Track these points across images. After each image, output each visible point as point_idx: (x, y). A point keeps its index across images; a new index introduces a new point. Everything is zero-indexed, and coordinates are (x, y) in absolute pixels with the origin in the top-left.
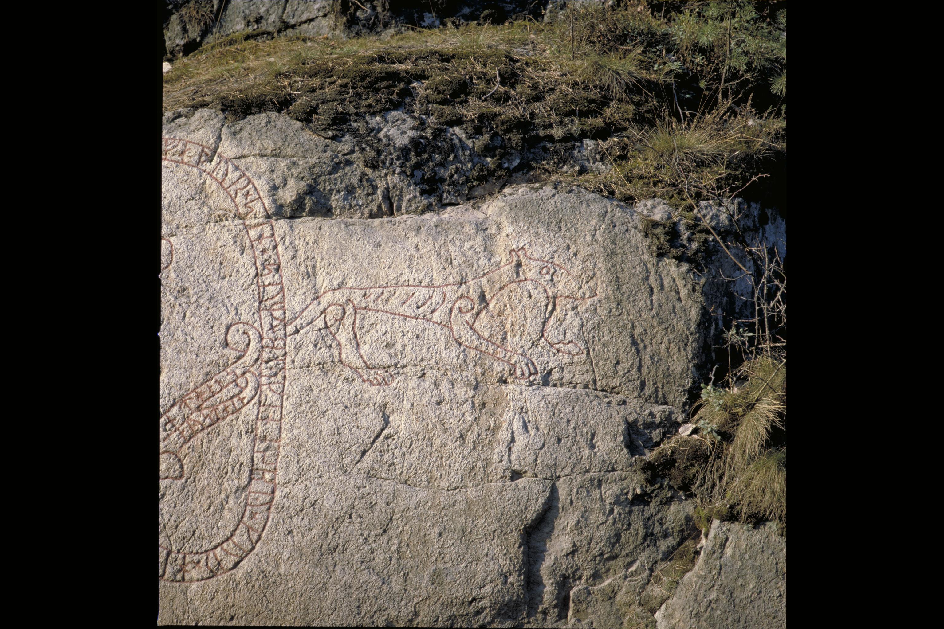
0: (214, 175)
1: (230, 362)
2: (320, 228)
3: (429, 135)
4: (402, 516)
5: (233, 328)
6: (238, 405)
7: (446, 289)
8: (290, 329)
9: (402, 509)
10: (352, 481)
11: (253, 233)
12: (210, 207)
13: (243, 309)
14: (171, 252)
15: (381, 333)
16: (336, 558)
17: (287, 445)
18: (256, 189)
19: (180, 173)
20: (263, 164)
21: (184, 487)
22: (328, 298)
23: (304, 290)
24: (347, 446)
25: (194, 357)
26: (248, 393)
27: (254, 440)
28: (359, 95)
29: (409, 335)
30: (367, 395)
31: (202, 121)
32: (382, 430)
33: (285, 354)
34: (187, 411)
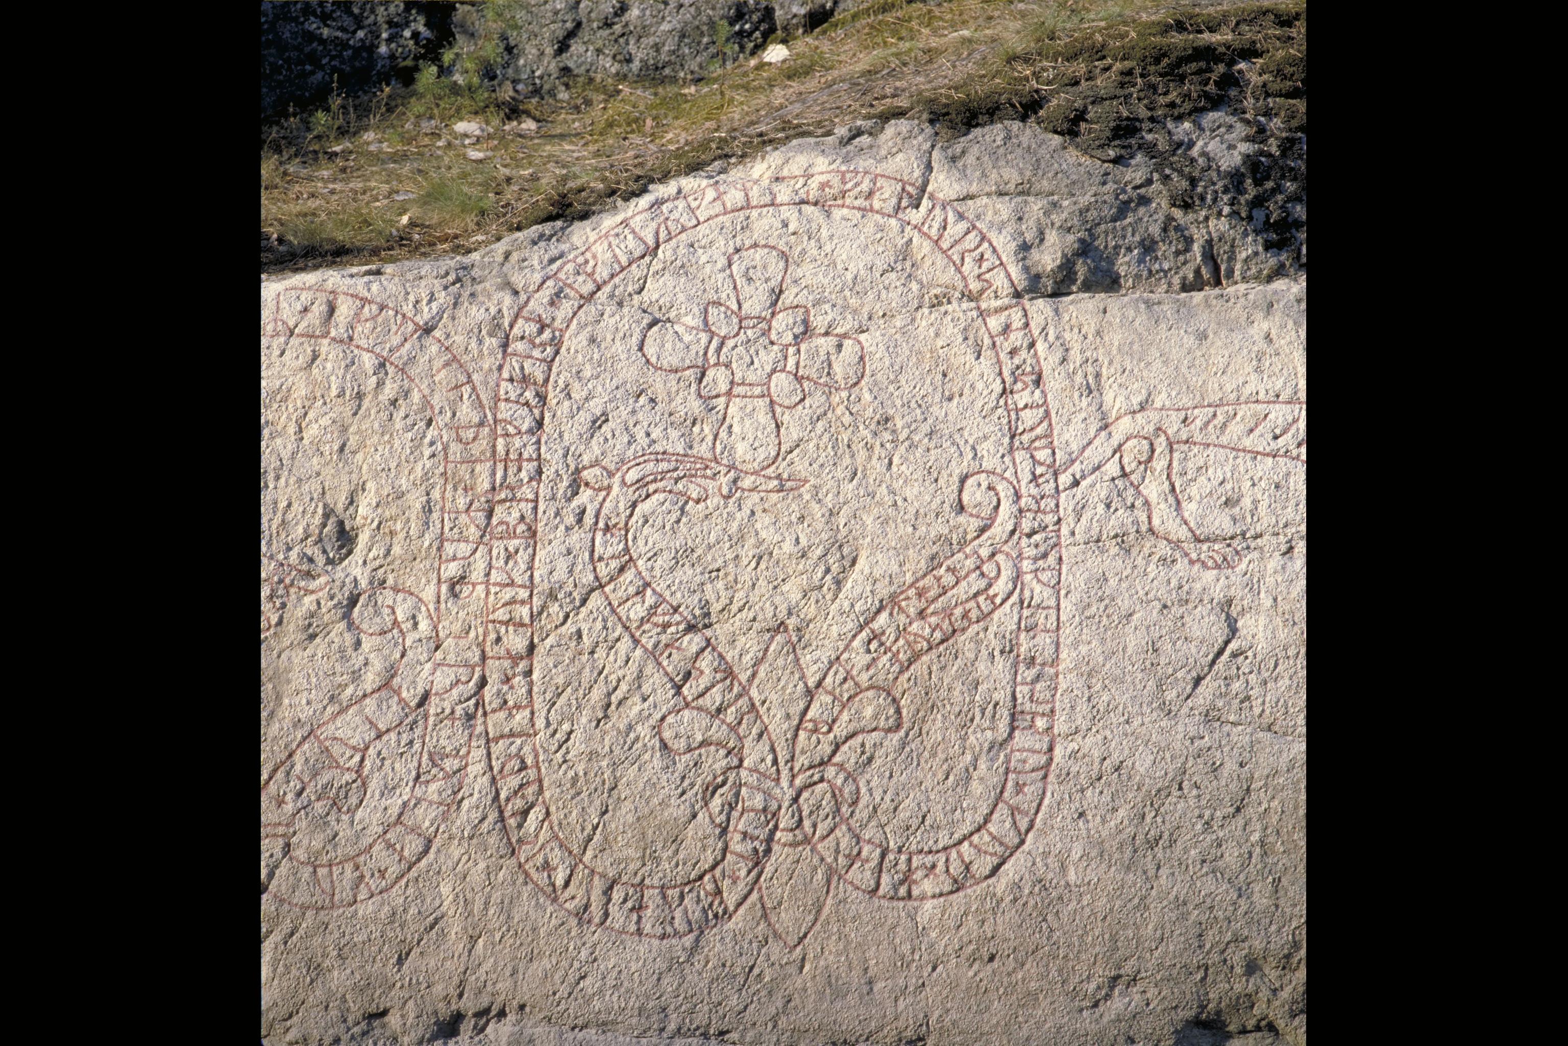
0: (925, 229)
1: (969, 537)
2: (1105, 312)
3: (1274, 150)
4: (1266, 784)
5: (970, 482)
6: (986, 607)
8: (1065, 479)
9: (1266, 772)
10: (1180, 728)
11: (995, 323)
12: (920, 282)
13: (984, 448)
14: (862, 358)
15: (1216, 483)
16: (1160, 855)
17: (1071, 671)
18: (995, 250)
19: (870, 228)
20: (1004, 208)
21: (904, 744)
22: (1124, 426)
23: (1083, 415)
24: (1170, 671)
25: (910, 529)
26: (1001, 587)
27: (1015, 665)
28: (1153, 88)
29: (1263, 483)
30: (1198, 586)
31: (899, 140)
32: (1227, 642)
33: (1059, 522)
34: (902, 619)
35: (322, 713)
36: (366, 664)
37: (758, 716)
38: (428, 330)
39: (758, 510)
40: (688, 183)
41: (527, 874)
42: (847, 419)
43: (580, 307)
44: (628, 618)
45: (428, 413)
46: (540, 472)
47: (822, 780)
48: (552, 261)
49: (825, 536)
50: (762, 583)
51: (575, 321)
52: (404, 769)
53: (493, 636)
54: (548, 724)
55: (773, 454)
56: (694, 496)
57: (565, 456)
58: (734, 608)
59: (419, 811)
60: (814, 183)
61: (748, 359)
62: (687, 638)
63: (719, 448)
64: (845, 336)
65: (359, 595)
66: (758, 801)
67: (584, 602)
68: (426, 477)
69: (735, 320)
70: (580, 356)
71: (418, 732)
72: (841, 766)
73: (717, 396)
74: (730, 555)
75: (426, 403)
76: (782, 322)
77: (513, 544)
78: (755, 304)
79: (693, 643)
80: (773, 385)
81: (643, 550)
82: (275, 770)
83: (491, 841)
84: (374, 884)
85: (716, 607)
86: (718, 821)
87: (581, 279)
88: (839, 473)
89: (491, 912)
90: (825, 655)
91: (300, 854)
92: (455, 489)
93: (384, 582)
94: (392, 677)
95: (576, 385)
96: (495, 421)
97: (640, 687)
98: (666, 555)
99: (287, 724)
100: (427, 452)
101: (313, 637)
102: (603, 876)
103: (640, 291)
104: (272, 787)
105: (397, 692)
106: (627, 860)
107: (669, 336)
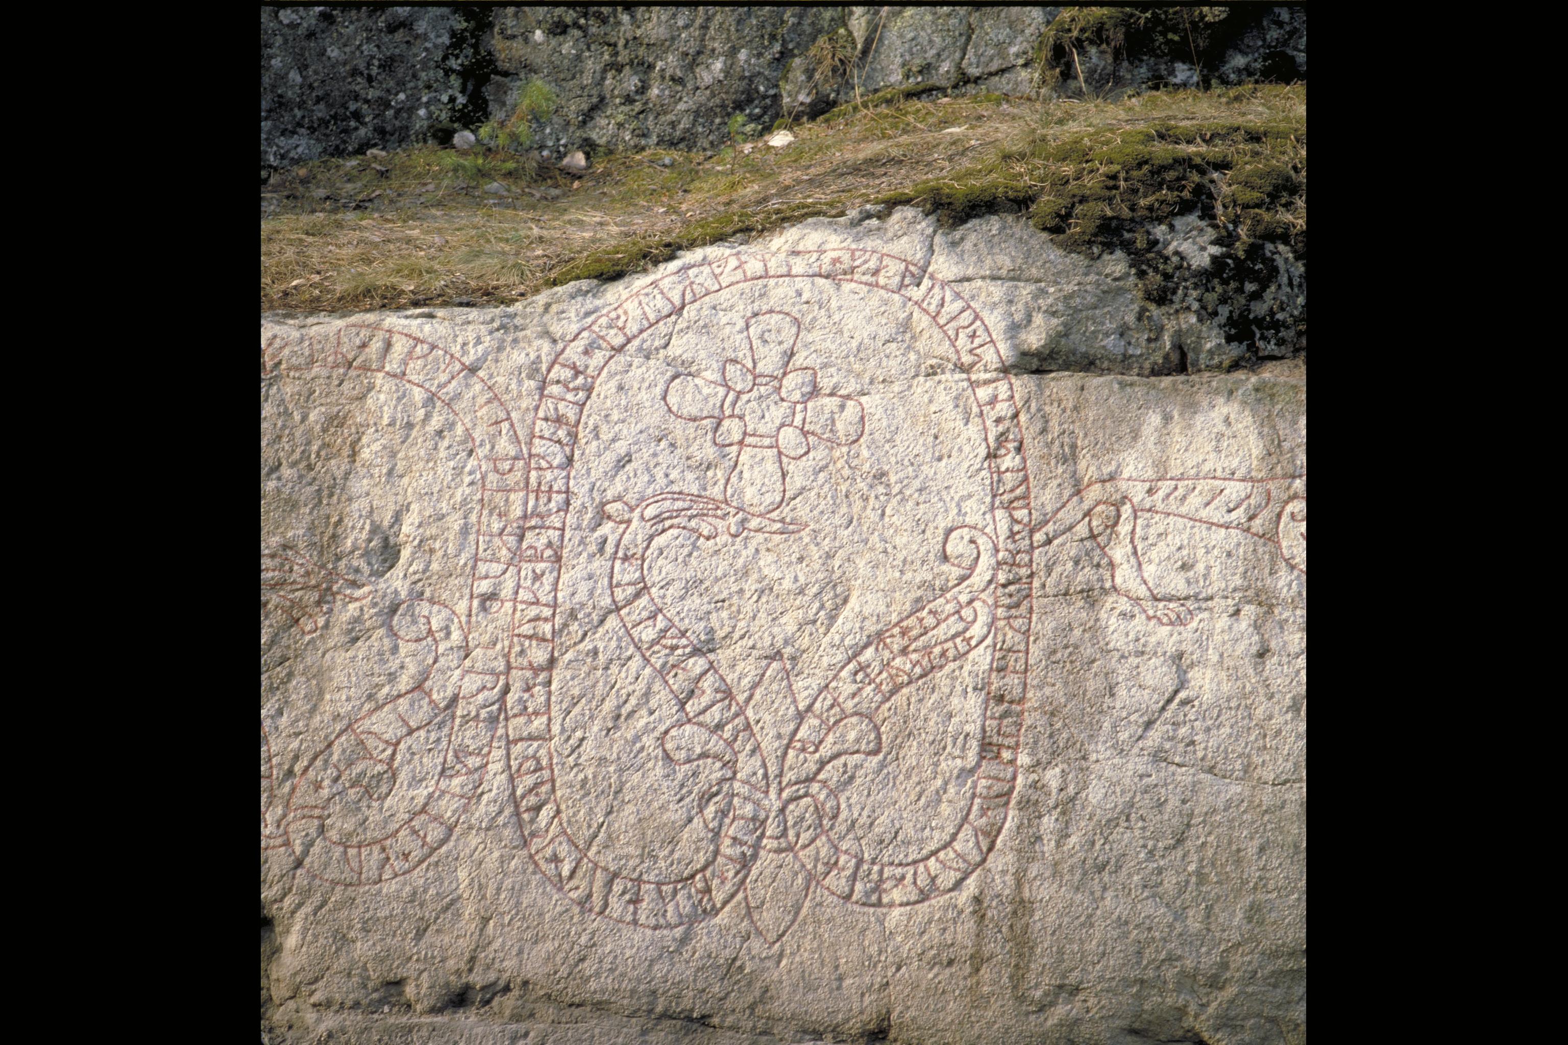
0: (925, 305)
1: (950, 584)
2: (1082, 389)
3: (1241, 254)
4: (1204, 821)
5: (954, 535)
6: (962, 648)
7: (1271, 486)
8: (1039, 537)
9: (1205, 809)
10: (1130, 766)
11: (983, 393)
12: (918, 353)
13: (967, 506)
14: (862, 418)
15: (1173, 549)
16: (1106, 879)
17: (1035, 709)
18: (987, 329)
19: (874, 301)
20: (997, 291)
21: (882, 765)
22: (1094, 493)
23: (1059, 481)
24: (1124, 714)
25: (898, 574)
26: (977, 631)
27: (986, 702)
28: (1135, 191)
29: (1216, 552)
30: (1153, 640)
31: (904, 225)
32: (1176, 692)
33: (1031, 575)
34: (887, 654)
35: (360, 709)
36: (402, 667)
37: (753, 734)
38: (473, 370)
39: (762, 548)
40: (712, 251)
41: (536, 864)
42: (846, 472)
43: (611, 357)
44: (640, 640)
45: (470, 445)
46: (568, 503)
47: (806, 795)
48: (588, 314)
49: (820, 576)
50: (762, 615)
51: (606, 370)
52: (431, 762)
53: (517, 649)
54: (563, 730)
55: (778, 499)
56: (705, 533)
57: (592, 490)
58: (736, 636)
59: (443, 803)
60: (827, 258)
61: (759, 413)
62: (692, 661)
63: (729, 491)
64: (848, 397)
65: (399, 605)
66: (749, 809)
67: (602, 622)
68: (464, 502)
69: (750, 377)
70: (609, 402)
71: (446, 731)
72: (824, 782)
73: (731, 445)
74: (735, 588)
75: (468, 436)
76: (791, 381)
77: (540, 567)
78: (769, 363)
79: (697, 665)
80: (781, 437)
81: (657, 579)
82: (315, 758)
83: (506, 832)
84: (398, 865)
85: (720, 634)
86: (711, 826)
87: (613, 332)
88: (837, 520)
89: (503, 896)
90: (815, 683)
91: (333, 835)
92: (491, 513)
93: (422, 593)
94: (426, 679)
95: (604, 428)
96: (530, 455)
97: (648, 701)
98: (677, 585)
99: (327, 717)
100: (467, 480)
101: (355, 640)
102: (605, 869)
103: (666, 346)
104: (311, 773)
105: (429, 694)
106: (628, 857)
107: (690, 388)
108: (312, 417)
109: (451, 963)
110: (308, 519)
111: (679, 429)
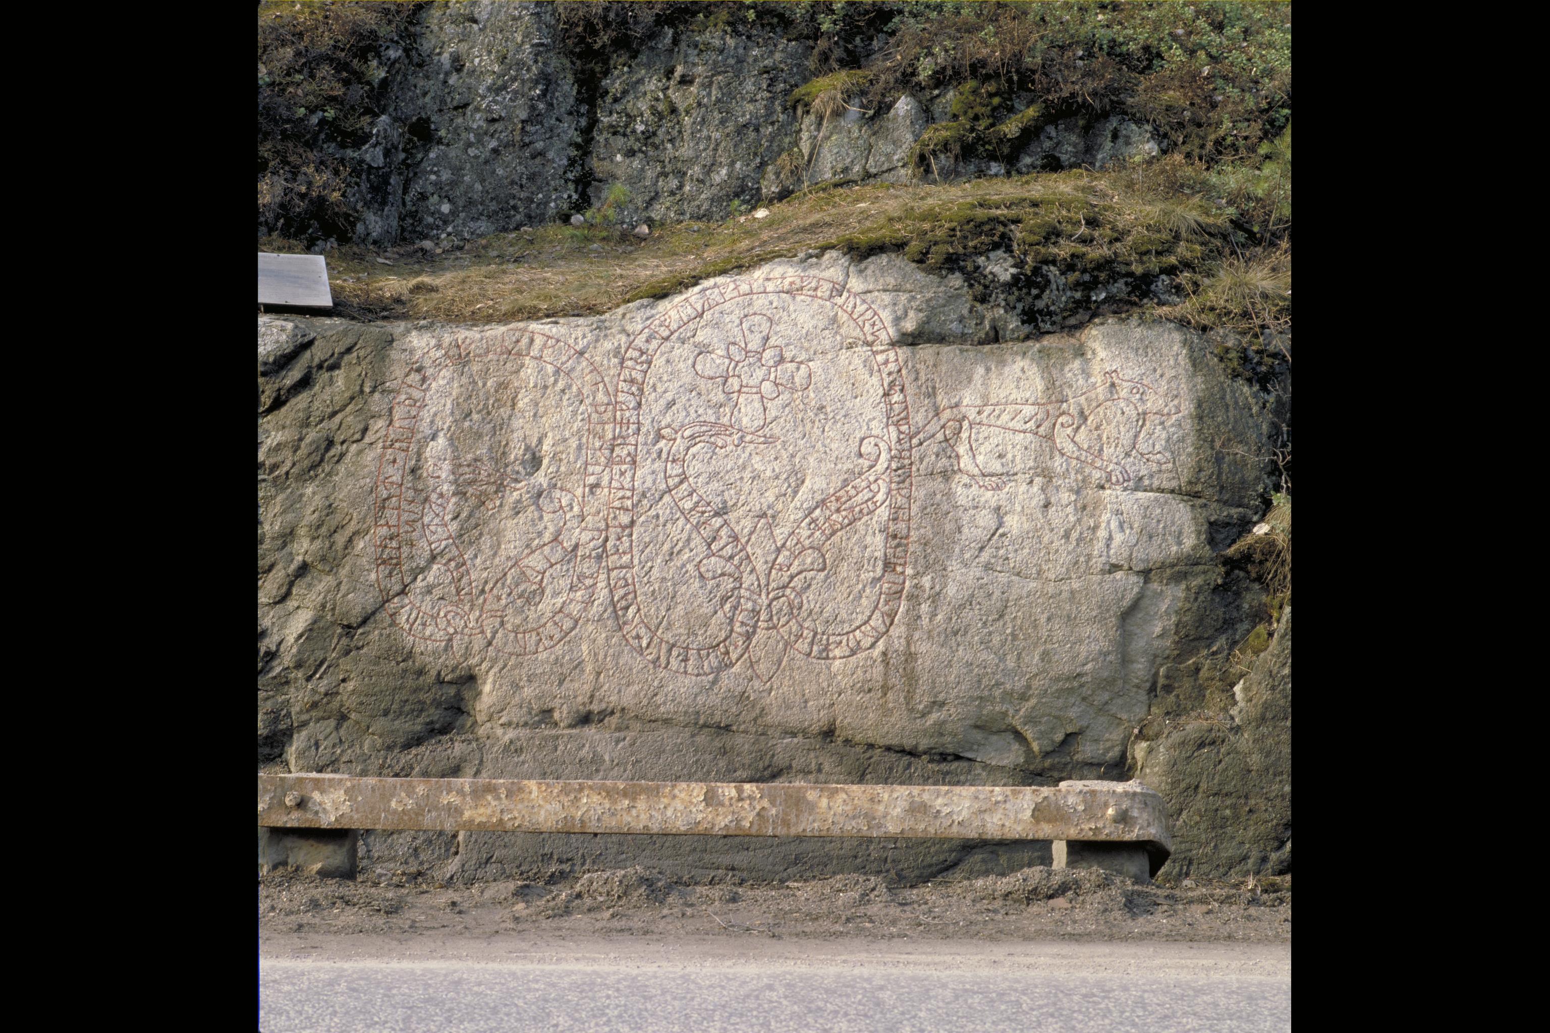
0: (845, 308)
1: (864, 470)
2: (938, 354)
3: (1029, 273)
4: (1015, 604)
5: (865, 441)
6: (871, 507)
7: (1049, 407)
8: (915, 441)
9: (1015, 597)
10: (971, 573)
11: (880, 358)
12: (841, 335)
13: (873, 424)
14: (810, 375)
15: (994, 446)
16: (959, 639)
17: (915, 542)
18: (881, 320)
19: (815, 306)
20: (887, 298)
21: (827, 577)
22: (946, 415)
23: (926, 408)
24: (967, 543)
25: (833, 466)
26: (880, 497)
27: (887, 538)
28: (966, 238)
29: (1018, 447)
30: (983, 499)
31: (832, 261)
32: (997, 529)
33: (911, 464)
34: (828, 513)
35: (522, 553)
36: (545, 528)
37: (751, 562)
38: (581, 353)
39: (754, 453)
40: (720, 280)
41: (627, 640)
42: (801, 407)
43: (662, 344)
44: (684, 508)
45: (581, 397)
46: (639, 430)
47: (783, 596)
48: (647, 319)
49: (788, 468)
50: (754, 492)
51: (659, 351)
52: (564, 583)
53: (612, 515)
54: (640, 562)
55: (762, 424)
56: (720, 445)
57: (653, 422)
58: (739, 504)
59: (572, 606)
60: (787, 282)
61: (750, 374)
62: (714, 520)
63: (733, 420)
64: (801, 363)
65: (543, 492)
66: (750, 605)
67: (661, 498)
68: (579, 431)
69: (744, 353)
70: (661, 369)
71: (572, 564)
72: (793, 588)
73: (733, 393)
74: (738, 476)
75: (580, 392)
76: (768, 354)
77: (624, 467)
78: (754, 343)
79: (717, 522)
80: (762, 387)
81: (692, 472)
82: (497, 582)
83: (609, 623)
84: (547, 643)
85: (730, 503)
86: (728, 615)
87: (662, 329)
88: (797, 435)
89: (608, 659)
90: (786, 531)
91: (509, 626)
92: (594, 437)
93: (556, 485)
94: (559, 535)
95: (659, 385)
96: (616, 402)
97: (689, 544)
98: (704, 475)
99: (503, 558)
100: (580, 418)
101: (518, 513)
102: (667, 642)
103: (694, 336)
104: (495, 591)
105: (561, 543)
106: (680, 635)
107: (709, 360)
108: (489, 384)
109: (580, 699)
110: (488, 443)
111: (702, 384)
